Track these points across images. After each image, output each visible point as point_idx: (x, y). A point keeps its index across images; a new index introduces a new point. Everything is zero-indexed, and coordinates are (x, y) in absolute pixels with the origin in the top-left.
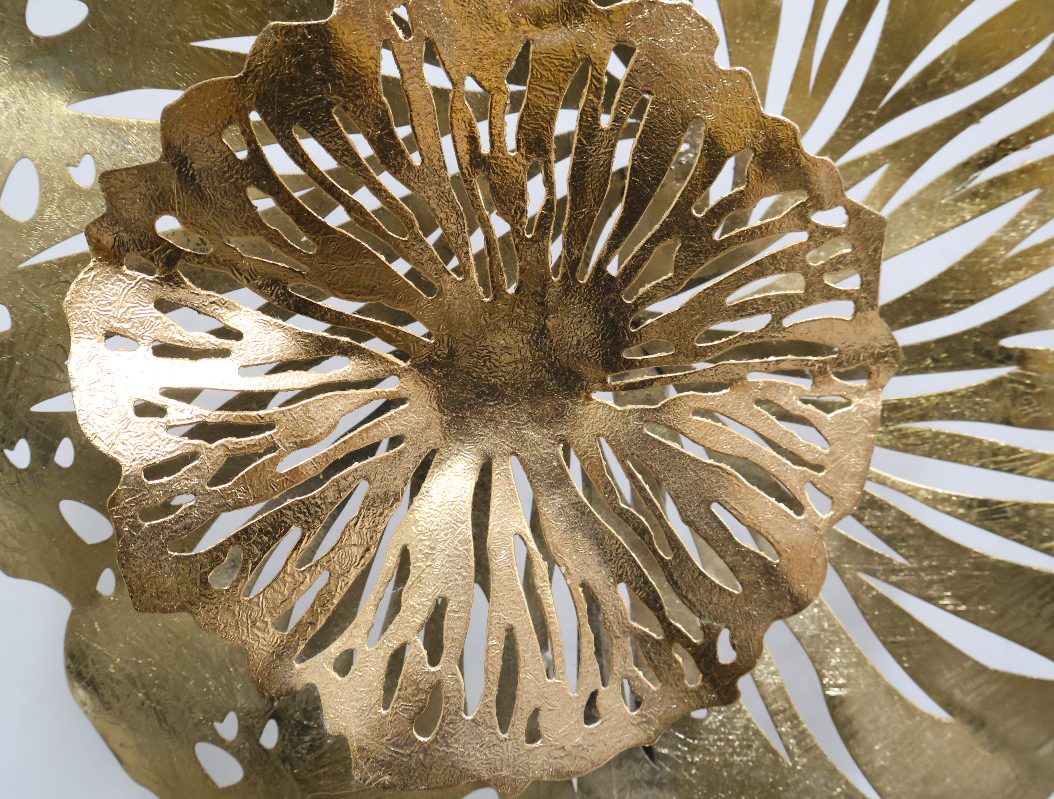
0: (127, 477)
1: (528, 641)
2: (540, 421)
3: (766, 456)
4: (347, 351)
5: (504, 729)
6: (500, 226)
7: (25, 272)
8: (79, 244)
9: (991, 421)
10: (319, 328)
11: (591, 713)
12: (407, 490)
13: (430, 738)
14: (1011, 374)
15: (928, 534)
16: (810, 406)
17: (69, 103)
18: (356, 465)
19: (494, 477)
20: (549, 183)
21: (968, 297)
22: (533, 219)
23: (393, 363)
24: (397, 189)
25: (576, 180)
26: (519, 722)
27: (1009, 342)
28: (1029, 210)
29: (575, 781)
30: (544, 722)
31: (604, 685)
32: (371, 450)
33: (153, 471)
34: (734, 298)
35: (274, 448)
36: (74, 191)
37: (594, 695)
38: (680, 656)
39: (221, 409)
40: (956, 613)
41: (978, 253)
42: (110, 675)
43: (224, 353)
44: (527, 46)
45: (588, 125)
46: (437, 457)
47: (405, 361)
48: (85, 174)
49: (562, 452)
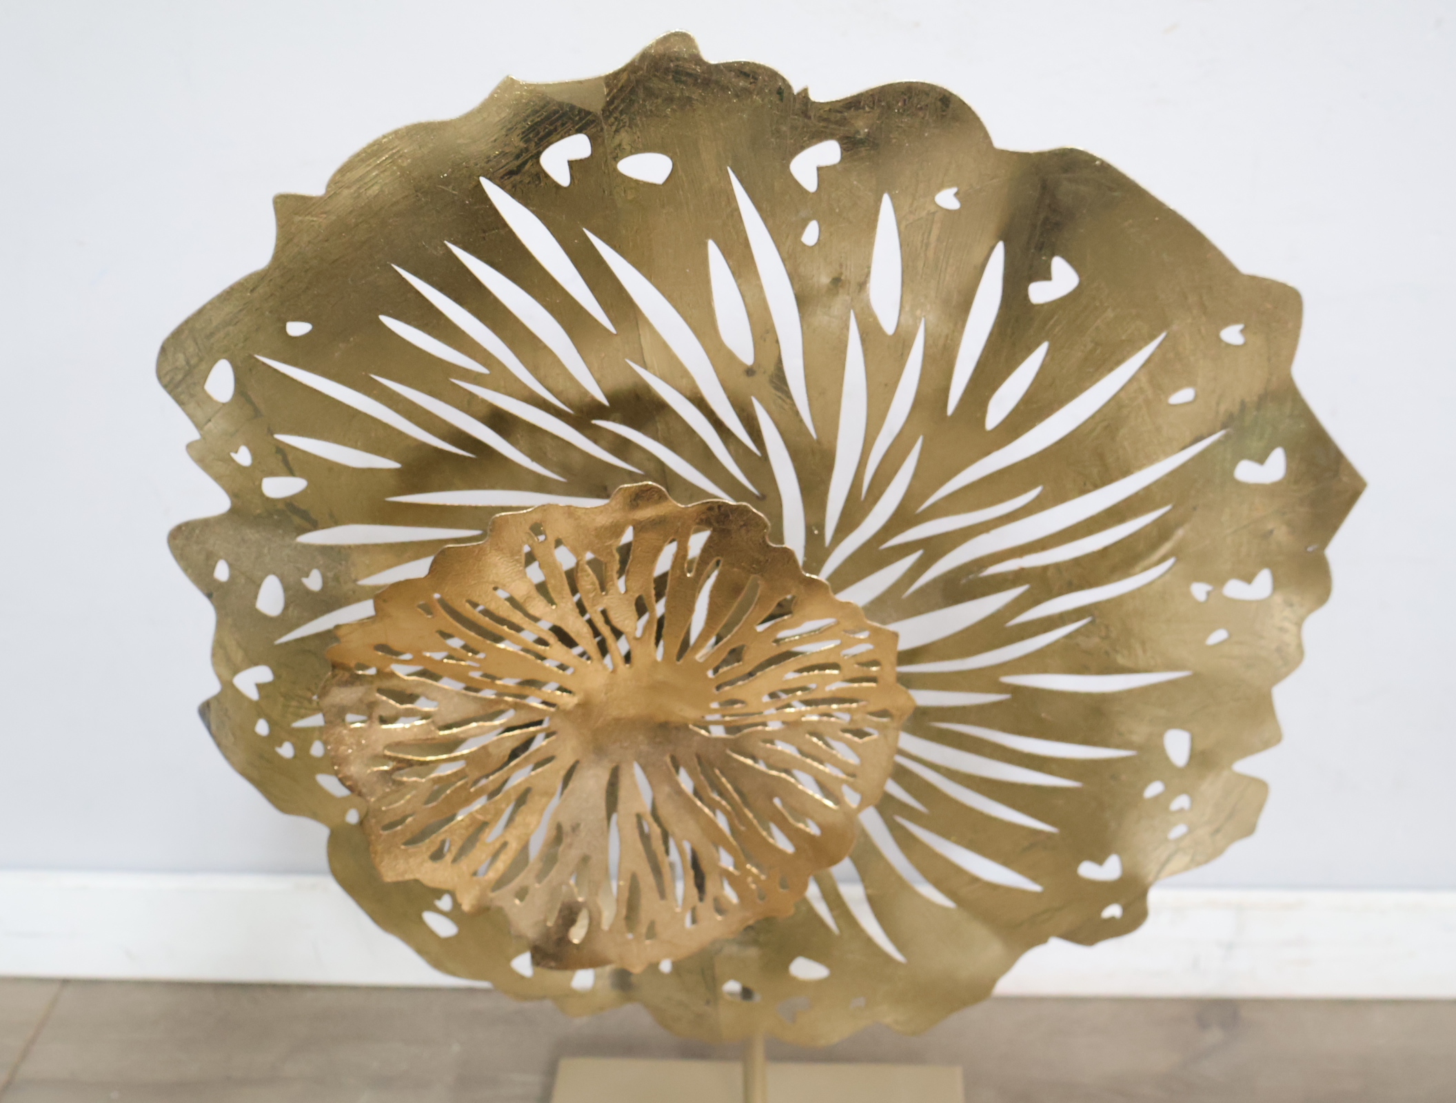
5: (631, 932)
7: (278, 646)
9: (993, 728)
14: (1005, 699)
16: (848, 735)
17: (298, 535)
26: (641, 928)
27: (1007, 680)
28: (1020, 598)
30: (659, 926)
31: (702, 902)
37: (695, 908)
46: (580, 769)
48: (314, 582)
49: (668, 761)
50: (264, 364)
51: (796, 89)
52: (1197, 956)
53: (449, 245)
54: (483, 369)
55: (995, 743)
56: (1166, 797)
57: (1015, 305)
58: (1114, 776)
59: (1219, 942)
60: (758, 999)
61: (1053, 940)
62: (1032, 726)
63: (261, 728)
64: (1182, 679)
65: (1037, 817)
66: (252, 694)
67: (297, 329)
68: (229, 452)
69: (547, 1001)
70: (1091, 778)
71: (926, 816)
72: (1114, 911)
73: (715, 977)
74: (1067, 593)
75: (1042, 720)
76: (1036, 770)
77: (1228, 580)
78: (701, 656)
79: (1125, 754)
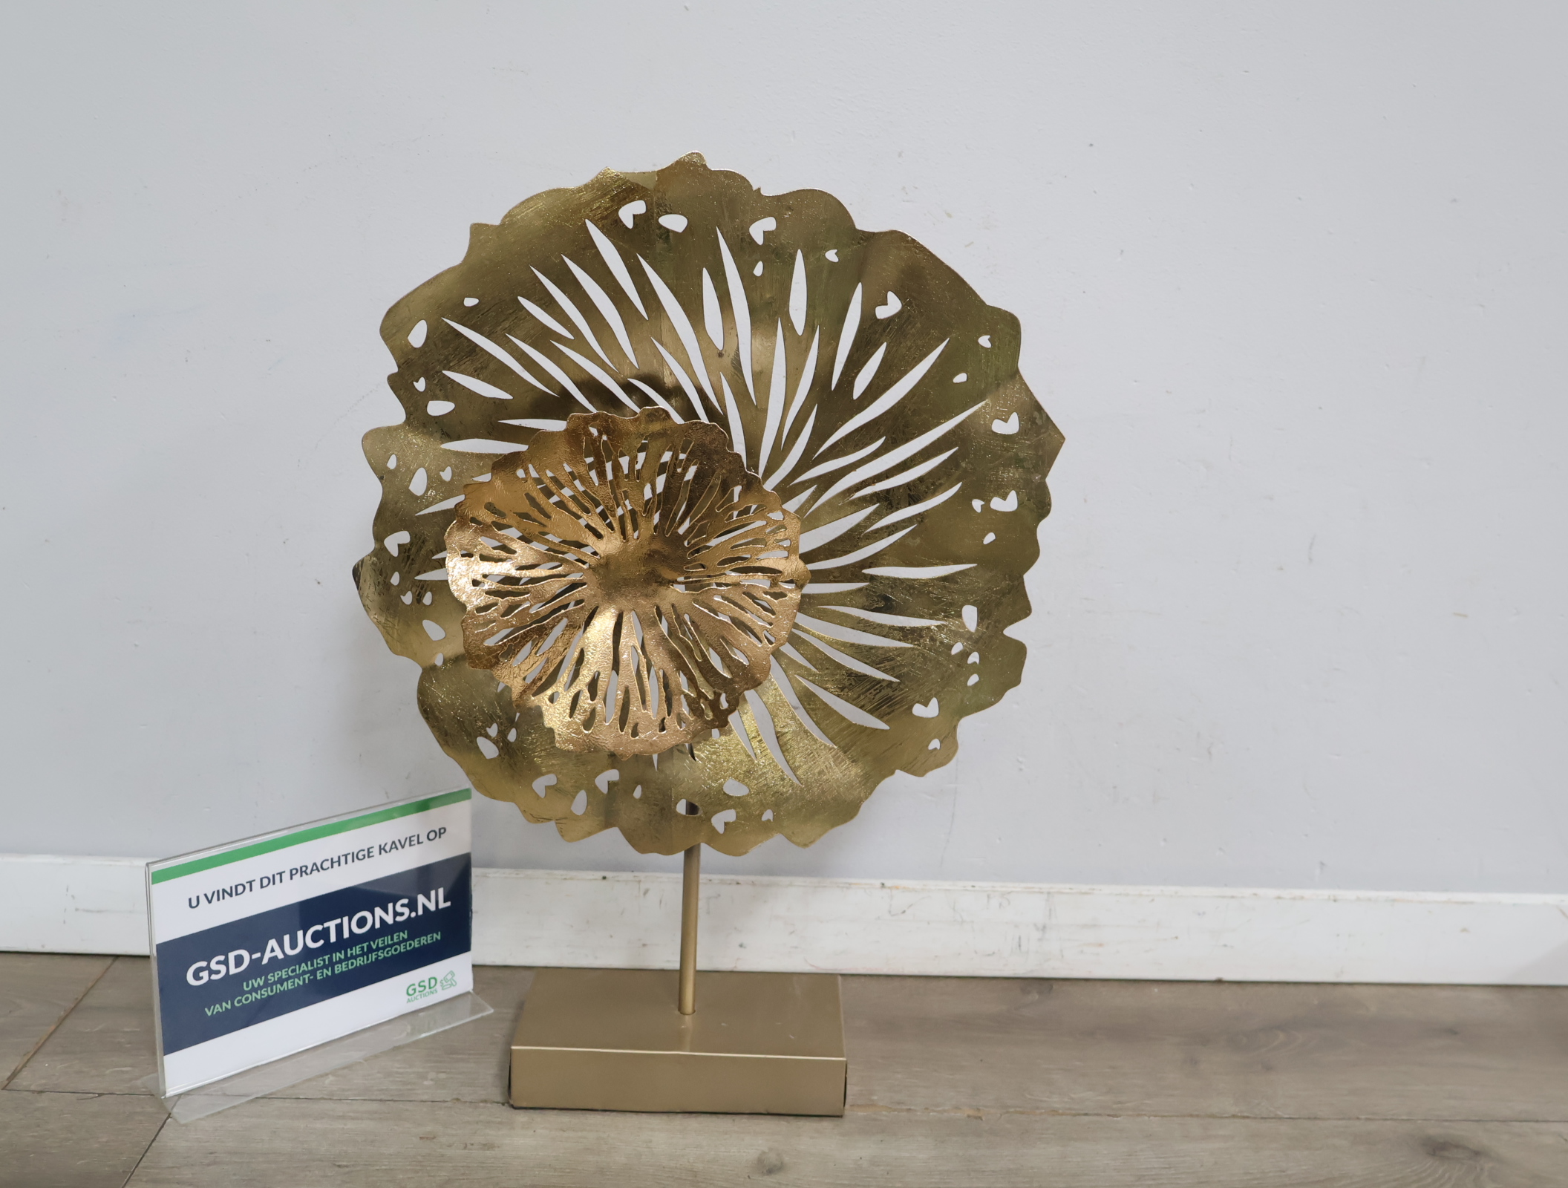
0: (469, 611)
1: (635, 694)
2: (646, 596)
5: (622, 731)
7: (418, 517)
9: (857, 607)
10: (544, 549)
11: (662, 727)
12: (583, 626)
13: (590, 731)
14: (867, 586)
15: (828, 659)
16: (768, 597)
17: (441, 443)
18: (563, 611)
19: (624, 620)
20: (654, 487)
21: (848, 549)
22: (645, 502)
25: (667, 486)
26: (628, 729)
27: (866, 571)
28: (873, 513)
29: (655, 757)
30: (640, 728)
31: (669, 715)
32: (568, 605)
33: (480, 609)
36: (443, 482)
37: (664, 719)
38: (703, 705)
40: (838, 696)
41: (852, 530)
42: (438, 703)
43: (507, 560)
45: (675, 457)
46: (598, 611)
47: (585, 565)
48: (447, 475)
49: (655, 611)
50: (447, 323)
51: (755, 188)
52: (1020, 938)
53: (564, 257)
54: (571, 337)
55: (859, 618)
56: (965, 654)
57: (868, 319)
58: (932, 639)
59: (1035, 925)
60: (700, 813)
61: (898, 772)
62: (881, 604)
63: (395, 579)
64: (970, 569)
65: (885, 671)
66: (394, 552)
67: (470, 302)
68: (413, 381)
69: (553, 823)
70: (919, 640)
71: (815, 675)
72: (935, 744)
73: (671, 797)
74: (901, 508)
75: (886, 599)
76: (884, 636)
77: (992, 498)
78: (681, 530)
79: (939, 623)
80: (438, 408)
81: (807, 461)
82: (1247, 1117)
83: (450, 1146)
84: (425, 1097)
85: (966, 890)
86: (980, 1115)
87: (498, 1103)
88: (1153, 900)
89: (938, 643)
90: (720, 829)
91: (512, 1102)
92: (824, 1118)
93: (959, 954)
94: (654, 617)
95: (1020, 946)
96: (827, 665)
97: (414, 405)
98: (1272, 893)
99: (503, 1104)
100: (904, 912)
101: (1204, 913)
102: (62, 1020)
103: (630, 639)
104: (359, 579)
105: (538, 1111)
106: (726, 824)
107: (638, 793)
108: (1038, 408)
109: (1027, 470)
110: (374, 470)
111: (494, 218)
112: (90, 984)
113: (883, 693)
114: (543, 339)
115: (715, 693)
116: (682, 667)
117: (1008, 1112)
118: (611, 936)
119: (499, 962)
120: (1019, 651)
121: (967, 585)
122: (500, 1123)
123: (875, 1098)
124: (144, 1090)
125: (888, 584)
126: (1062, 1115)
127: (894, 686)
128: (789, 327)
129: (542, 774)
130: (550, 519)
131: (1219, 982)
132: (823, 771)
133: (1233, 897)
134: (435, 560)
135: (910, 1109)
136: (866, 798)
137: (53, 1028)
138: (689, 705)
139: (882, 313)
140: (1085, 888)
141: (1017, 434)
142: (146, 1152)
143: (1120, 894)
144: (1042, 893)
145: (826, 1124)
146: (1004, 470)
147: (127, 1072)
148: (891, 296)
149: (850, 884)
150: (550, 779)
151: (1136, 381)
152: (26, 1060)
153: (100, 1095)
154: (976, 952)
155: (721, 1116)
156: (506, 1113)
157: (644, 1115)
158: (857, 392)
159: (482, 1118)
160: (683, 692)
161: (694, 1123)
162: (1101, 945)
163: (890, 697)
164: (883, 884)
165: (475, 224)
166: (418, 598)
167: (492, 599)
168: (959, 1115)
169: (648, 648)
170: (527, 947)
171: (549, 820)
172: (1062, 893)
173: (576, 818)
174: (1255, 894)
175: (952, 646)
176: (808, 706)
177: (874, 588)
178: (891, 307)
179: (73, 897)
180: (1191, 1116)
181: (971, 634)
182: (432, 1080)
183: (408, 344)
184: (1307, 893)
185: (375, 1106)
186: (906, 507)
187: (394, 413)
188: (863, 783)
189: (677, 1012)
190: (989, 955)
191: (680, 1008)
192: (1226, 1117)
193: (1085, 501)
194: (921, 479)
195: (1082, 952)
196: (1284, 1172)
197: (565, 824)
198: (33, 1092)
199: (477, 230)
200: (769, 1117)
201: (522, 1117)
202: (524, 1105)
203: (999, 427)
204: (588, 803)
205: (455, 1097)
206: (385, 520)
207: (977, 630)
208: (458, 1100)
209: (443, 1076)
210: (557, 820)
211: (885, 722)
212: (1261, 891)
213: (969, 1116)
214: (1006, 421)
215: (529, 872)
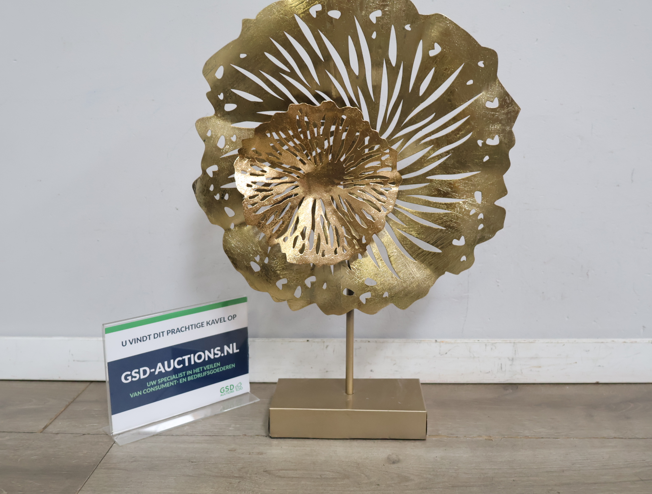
0: (246, 198)
1: (323, 237)
2: (327, 192)
3: (374, 200)
4: (287, 176)
6: (319, 151)
7: (221, 159)
8: (236, 152)
9: (424, 195)
10: (281, 170)
11: (336, 252)
12: (298, 207)
13: (303, 254)
14: (428, 185)
15: (412, 220)
16: (383, 190)
17: (231, 124)
18: (288, 199)
19: (316, 203)
20: (329, 142)
21: (419, 168)
22: (325, 149)
23: (296, 178)
24: (298, 142)
25: (334, 141)
26: (320, 253)
27: (428, 178)
28: (431, 150)
29: (332, 267)
31: (339, 247)
32: (291, 196)
33: (251, 197)
34: (366, 167)
35: (272, 194)
36: (232, 142)
38: (355, 241)
39: (262, 186)
40: (417, 238)
41: (421, 158)
42: (232, 246)
43: (263, 175)
44: (325, 115)
45: (337, 129)
46: (305, 198)
47: (299, 178)
48: (234, 138)
49: (331, 198)
50: (233, 67)
52: (501, 364)
53: (285, 32)
54: (289, 71)
55: (425, 200)
56: (476, 215)
57: (426, 57)
58: (461, 208)
59: (508, 358)
60: (355, 295)
61: (446, 273)
62: (436, 193)
63: (212, 188)
64: (478, 174)
65: (439, 224)
66: (211, 175)
67: (243, 56)
68: (217, 95)
69: (286, 302)
70: (454, 209)
71: (406, 228)
72: (464, 258)
73: (340, 288)
74: (444, 147)
75: (439, 190)
76: (438, 208)
77: (487, 139)
78: (342, 160)
79: (463, 200)
80: (230, 107)
81: (399, 127)
82: (622, 438)
83: (243, 453)
84: (230, 434)
85: (475, 342)
86: (491, 439)
87: (264, 436)
88: (564, 345)
89: (463, 210)
90: (364, 302)
91: (270, 435)
92: (417, 441)
93: (473, 373)
94: (330, 201)
95: (501, 368)
96: (411, 223)
97: (218, 106)
98: (621, 340)
99: (266, 437)
100: (446, 353)
101: (589, 351)
102: (67, 406)
103: (319, 212)
104: (195, 189)
105: (282, 439)
106: (366, 299)
107: (325, 286)
108: (508, 95)
109: (503, 125)
110: (201, 137)
111: (253, 16)
112: (80, 392)
113: (439, 235)
114: (276, 72)
115: (359, 235)
116: (344, 224)
117: (504, 437)
118: (312, 368)
119: (261, 380)
120: (502, 212)
121: (476, 181)
122: (266, 444)
123: (440, 432)
124: (103, 432)
125: (439, 183)
126: (531, 438)
127: (443, 231)
128: (389, 63)
129: (280, 279)
130: (282, 156)
131: (597, 383)
132: (411, 273)
133: (602, 342)
134: (229, 178)
135: (457, 437)
136: (432, 286)
137: (63, 409)
138: (348, 242)
139: (432, 53)
140: (531, 340)
141: (498, 108)
142: (104, 457)
143: (548, 343)
144: (511, 343)
145: (418, 443)
146: (492, 125)
147: (96, 426)
148: (436, 45)
149: (421, 341)
150: (284, 281)
151: (546, 100)
152: (51, 421)
153: (84, 435)
154: (481, 372)
155: (368, 440)
156: (268, 440)
157: (332, 440)
158: (421, 93)
159: (256, 442)
160: (345, 236)
161: (355, 443)
162: (540, 367)
163: (442, 237)
164: (436, 341)
165: (244, 19)
166: (222, 197)
167: (256, 193)
168: (481, 438)
169: (328, 216)
170: (274, 373)
171: (284, 300)
172: (520, 343)
173: (296, 299)
174: (613, 341)
175: (470, 211)
176: (403, 243)
177: (432, 185)
178: (437, 50)
179: (72, 355)
180: (594, 438)
181: (479, 205)
182: (233, 427)
183: (215, 77)
184: (638, 340)
185: (207, 438)
186: (446, 146)
187: (210, 110)
188: (430, 278)
189: (345, 394)
190: (487, 373)
191: (346, 392)
192: (612, 438)
193: (524, 157)
194: (453, 132)
195: (531, 370)
196: (645, 460)
197: (291, 301)
198: (54, 433)
199: (246, 23)
200: (390, 440)
201: (275, 442)
202: (276, 436)
203: (489, 105)
204: (302, 292)
205: (244, 434)
206: (207, 160)
207: (482, 203)
208: (245, 435)
209: (238, 426)
210: (288, 300)
211: (440, 249)
212: (616, 340)
213: (486, 439)
214: (492, 102)
215: (274, 339)
